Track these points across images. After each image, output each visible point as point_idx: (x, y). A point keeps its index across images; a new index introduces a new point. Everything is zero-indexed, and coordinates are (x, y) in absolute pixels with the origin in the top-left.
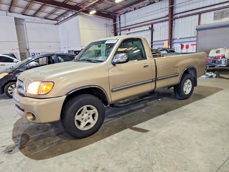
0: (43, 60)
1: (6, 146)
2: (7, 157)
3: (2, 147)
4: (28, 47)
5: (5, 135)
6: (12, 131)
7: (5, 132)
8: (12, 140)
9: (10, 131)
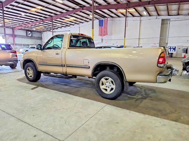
0: (177, 53)
4: (167, 41)
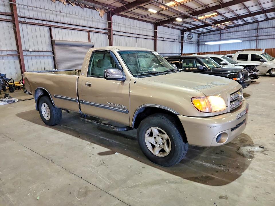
1: (264, 154)
2: (266, 145)
3: (267, 155)
5: (260, 167)
6: (248, 168)
7: (258, 171)
8: (254, 155)
9: (251, 169)
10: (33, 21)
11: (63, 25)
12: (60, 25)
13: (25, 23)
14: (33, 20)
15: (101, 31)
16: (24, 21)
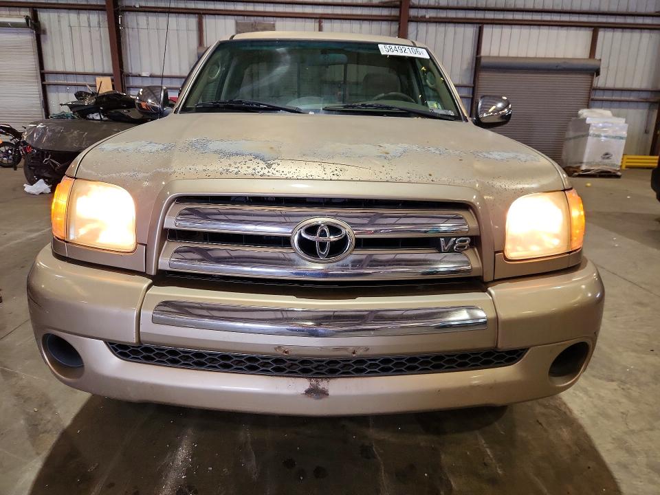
10: (443, 14)
11: (518, 16)
12: (509, 16)
13: (425, 20)
14: (445, 11)
15: (648, 21)
16: (422, 17)
